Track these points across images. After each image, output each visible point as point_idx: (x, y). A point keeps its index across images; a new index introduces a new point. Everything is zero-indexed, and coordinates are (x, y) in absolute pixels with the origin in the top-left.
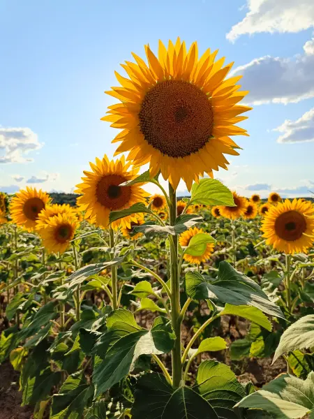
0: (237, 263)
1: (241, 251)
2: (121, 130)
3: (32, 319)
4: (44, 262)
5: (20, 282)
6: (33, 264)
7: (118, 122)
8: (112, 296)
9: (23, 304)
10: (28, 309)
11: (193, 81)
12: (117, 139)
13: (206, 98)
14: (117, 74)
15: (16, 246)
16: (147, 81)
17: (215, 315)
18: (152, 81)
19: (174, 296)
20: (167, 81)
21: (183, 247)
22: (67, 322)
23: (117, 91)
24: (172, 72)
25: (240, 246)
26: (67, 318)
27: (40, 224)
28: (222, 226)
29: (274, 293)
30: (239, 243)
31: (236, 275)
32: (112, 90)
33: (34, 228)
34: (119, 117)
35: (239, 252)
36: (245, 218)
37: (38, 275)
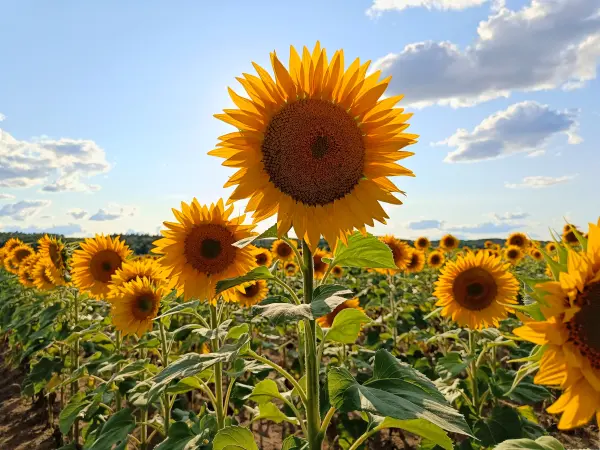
0: (398, 338)
1: (405, 321)
2: (237, 169)
3: (98, 434)
4: (118, 344)
5: (82, 375)
6: (100, 345)
7: (233, 158)
8: (216, 400)
9: (85, 410)
10: (93, 416)
11: (337, 99)
12: (231, 182)
13: (354, 124)
14: (231, 91)
15: (76, 319)
16: (273, 101)
17: (371, 428)
18: (280, 100)
19: (311, 403)
20: (301, 101)
21: (323, 329)
22: (150, 437)
23: (231, 115)
24: (307, 89)
25: (402, 313)
26: (150, 430)
27: (113, 291)
28: (376, 282)
29: (454, 386)
30: (401, 309)
31: (400, 370)
32: (223, 113)
33: (105, 296)
34: (235, 152)
35: (401, 322)
36: (408, 272)
37: (109, 366)
